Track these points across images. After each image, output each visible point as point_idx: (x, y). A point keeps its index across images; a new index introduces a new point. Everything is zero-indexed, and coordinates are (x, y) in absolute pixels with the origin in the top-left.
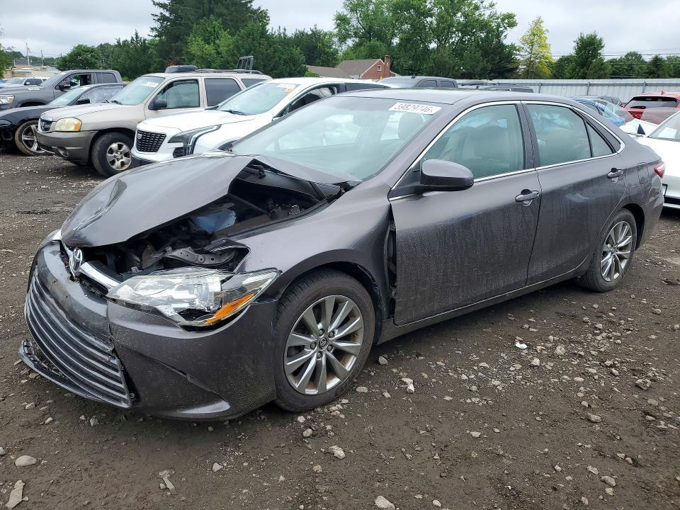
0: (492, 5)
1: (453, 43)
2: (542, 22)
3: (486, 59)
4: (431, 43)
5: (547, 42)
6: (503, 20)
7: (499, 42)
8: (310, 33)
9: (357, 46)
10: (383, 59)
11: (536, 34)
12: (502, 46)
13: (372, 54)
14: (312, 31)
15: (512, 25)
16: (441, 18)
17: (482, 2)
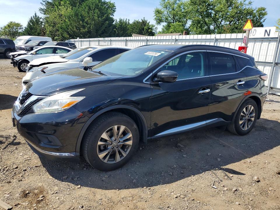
8: (141, 21)
17: (245, 1)
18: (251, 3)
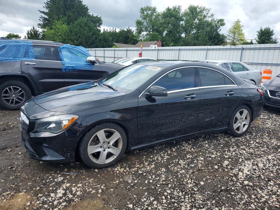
0: (212, 15)
1: (193, 33)
2: (240, 22)
3: (211, 41)
4: (182, 34)
5: (243, 32)
6: (218, 22)
7: (217, 33)
9: (147, 35)
10: (158, 42)
11: (237, 28)
12: (219, 35)
13: (153, 39)
14: (127, 29)
15: (223, 25)
16: (187, 22)
17: (208, 14)
18: (213, 15)
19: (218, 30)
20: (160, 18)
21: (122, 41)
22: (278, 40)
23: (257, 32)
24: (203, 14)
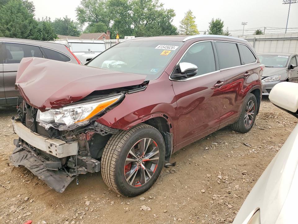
0: (162, 5)
2: (192, 12)
4: (131, 24)
5: (195, 23)
6: (168, 13)
7: (169, 23)
8: (64, 20)
9: (91, 25)
10: (106, 33)
12: (171, 26)
13: (99, 30)
14: (65, 19)
15: (173, 15)
16: (136, 11)
17: (157, 3)
19: (170, 21)
20: (104, 6)
21: (59, 32)
22: (229, 32)
23: (210, 23)
24: (152, 3)
